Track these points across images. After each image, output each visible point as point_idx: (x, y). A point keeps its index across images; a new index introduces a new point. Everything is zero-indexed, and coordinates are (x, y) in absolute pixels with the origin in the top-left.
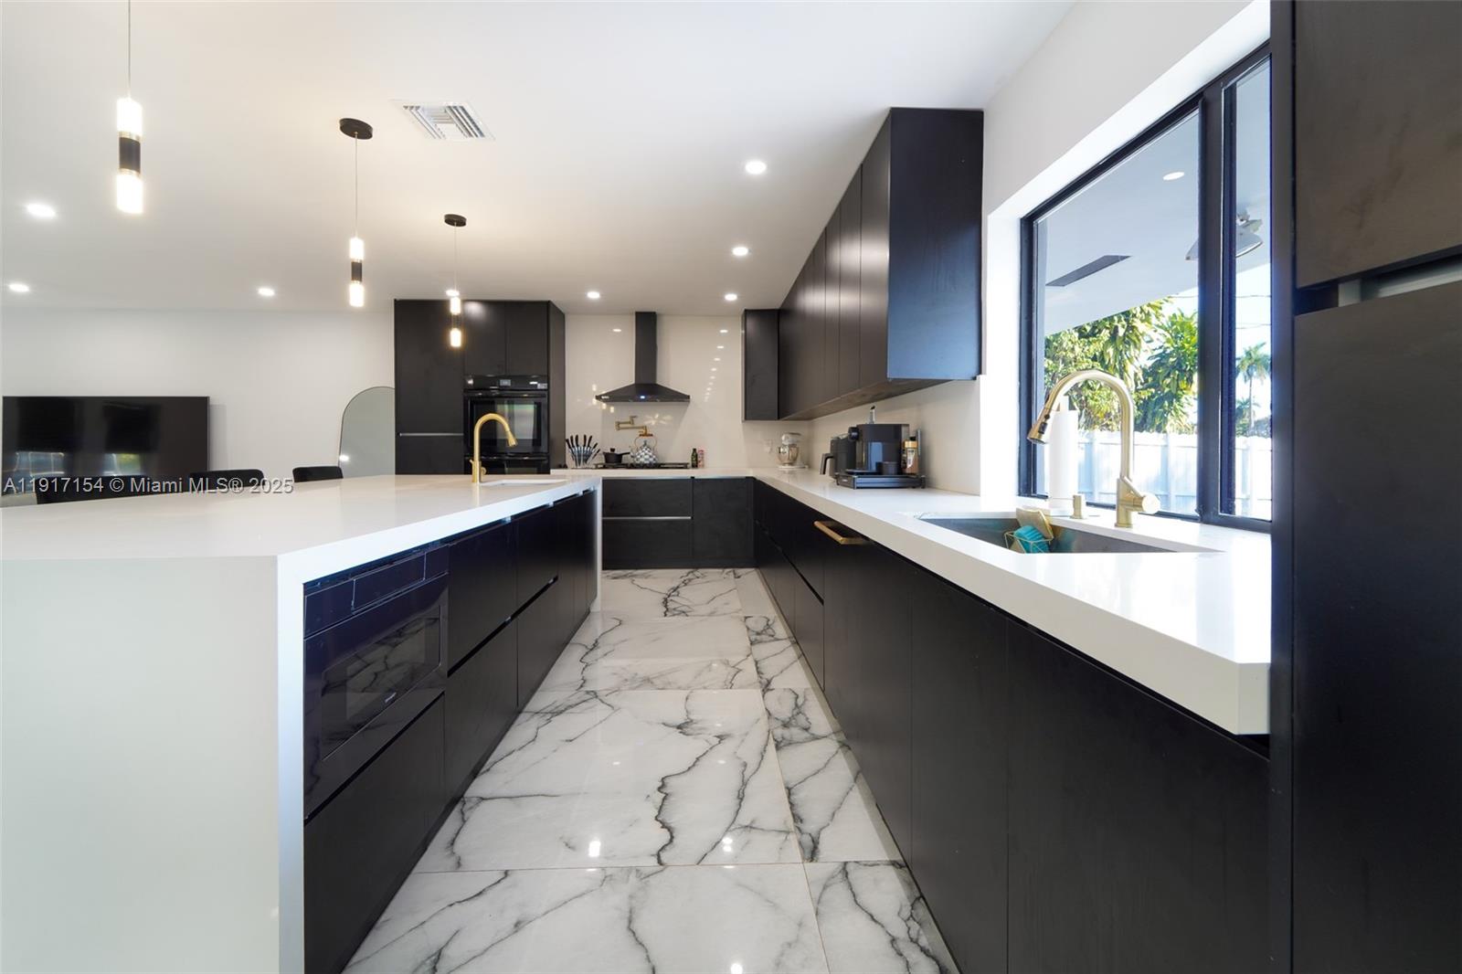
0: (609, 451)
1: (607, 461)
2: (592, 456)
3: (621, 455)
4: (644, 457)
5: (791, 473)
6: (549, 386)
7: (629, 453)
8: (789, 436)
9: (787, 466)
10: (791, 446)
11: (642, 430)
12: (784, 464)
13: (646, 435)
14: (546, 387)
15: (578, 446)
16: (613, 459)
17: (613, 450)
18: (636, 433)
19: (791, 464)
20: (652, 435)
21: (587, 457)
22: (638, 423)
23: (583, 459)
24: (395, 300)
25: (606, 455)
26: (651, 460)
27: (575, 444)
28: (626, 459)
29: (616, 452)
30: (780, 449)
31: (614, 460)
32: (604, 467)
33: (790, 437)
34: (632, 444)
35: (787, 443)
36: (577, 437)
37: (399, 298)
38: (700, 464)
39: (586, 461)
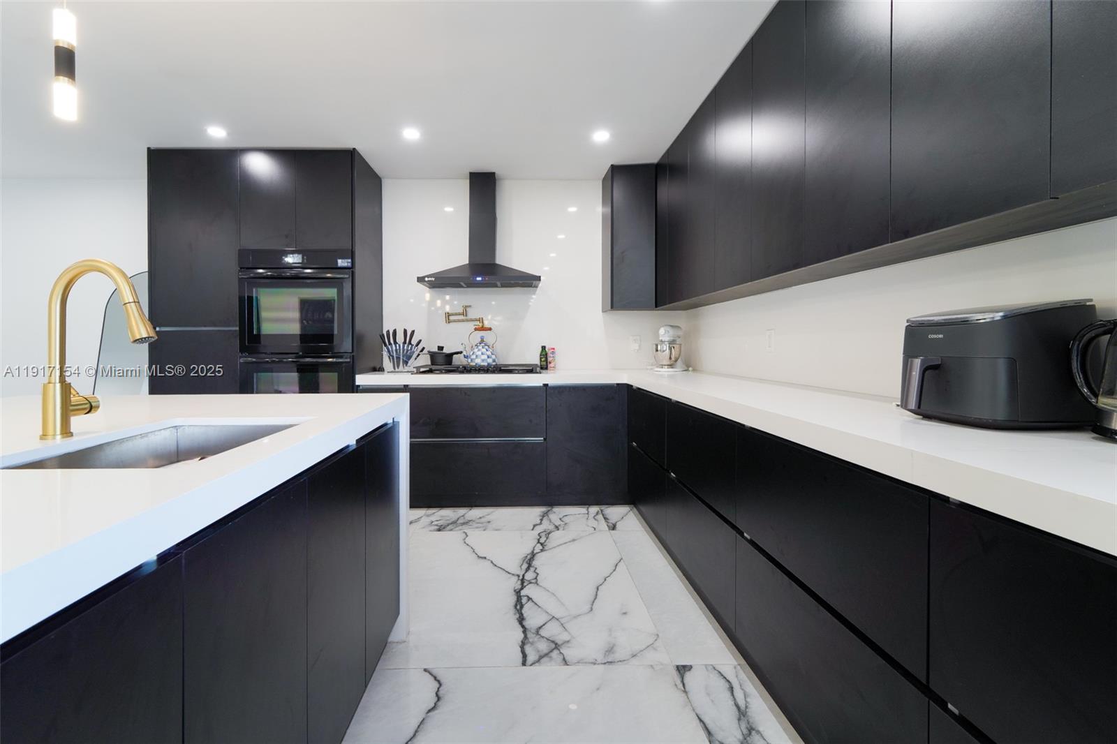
0: (436, 350)
1: (433, 362)
2: (415, 356)
3: (452, 354)
4: (481, 359)
5: (671, 377)
6: (353, 263)
7: (461, 353)
8: (668, 329)
9: (666, 369)
10: (672, 342)
11: (478, 323)
12: (662, 366)
13: (483, 329)
14: (350, 265)
15: (395, 342)
16: (440, 359)
17: (441, 348)
18: (471, 326)
19: (671, 366)
20: (490, 329)
21: (408, 358)
22: (472, 314)
23: (402, 359)
24: (149, 149)
25: (433, 355)
26: (490, 361)
27: (392, 341)
28: (457, 360)
29: (446, 351)
30: (657, 345)
31: (443, 361)
32: (430, 371)
33: (672, 332)
34: (466, 342)
35: (667, 339)
36: (395, 332)
37: (154, 146)
38: (552, 365)
39: (406, 363)
